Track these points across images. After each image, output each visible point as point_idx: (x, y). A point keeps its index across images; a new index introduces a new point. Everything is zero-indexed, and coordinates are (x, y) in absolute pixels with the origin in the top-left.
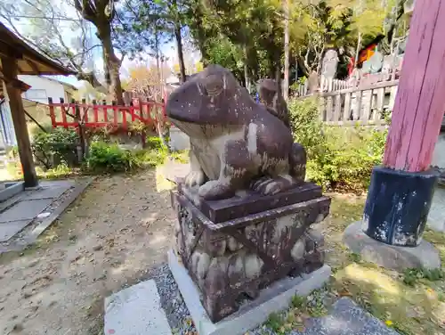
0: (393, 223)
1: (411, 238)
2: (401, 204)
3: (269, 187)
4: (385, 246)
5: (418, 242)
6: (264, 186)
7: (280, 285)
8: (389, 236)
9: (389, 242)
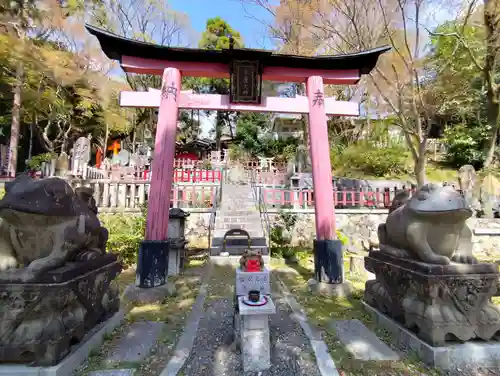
0: (154, 274)
1: (162, 279)
2: (156, 260)
3: (89, 256)
4: (151, 290)
5: (166, 281)
6: (86, 256)
7: (94, 330)
8: (152, 283)
9: (153, 286)
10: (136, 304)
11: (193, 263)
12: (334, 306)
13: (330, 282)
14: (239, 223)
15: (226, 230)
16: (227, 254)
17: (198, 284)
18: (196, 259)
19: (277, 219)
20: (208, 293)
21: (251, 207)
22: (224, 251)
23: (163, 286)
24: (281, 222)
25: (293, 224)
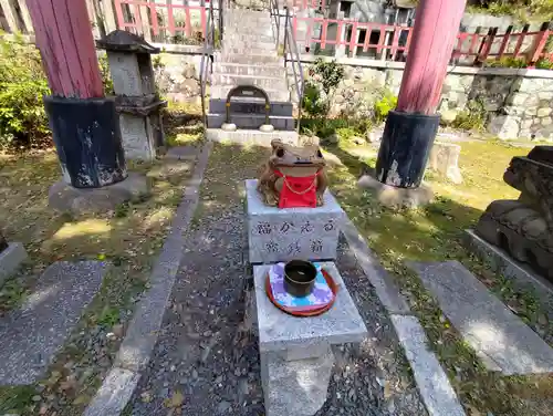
0: (92, 164)
1: (115, 173)
2: (89, 139)
4: (95, 191)
5: (124, 175)
9: (97, 185)
10: (70, 218)
11: (181, 137)
12: (408, 229)
13: (402, 186)
14: (251, 75)
15: (231, 87)
16: (233, 126)
17: (187, 176)
18: (187, 132)
19: (311, 72)
20: (202, 194)
21: (270, 50)
22: (228, 121)
23: (118, 185)
24: (316, 80)
25: (335, 83)
